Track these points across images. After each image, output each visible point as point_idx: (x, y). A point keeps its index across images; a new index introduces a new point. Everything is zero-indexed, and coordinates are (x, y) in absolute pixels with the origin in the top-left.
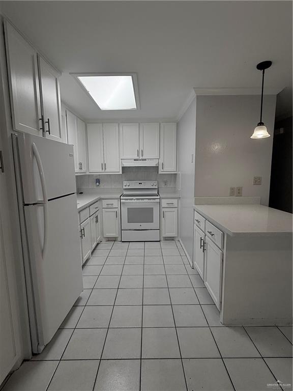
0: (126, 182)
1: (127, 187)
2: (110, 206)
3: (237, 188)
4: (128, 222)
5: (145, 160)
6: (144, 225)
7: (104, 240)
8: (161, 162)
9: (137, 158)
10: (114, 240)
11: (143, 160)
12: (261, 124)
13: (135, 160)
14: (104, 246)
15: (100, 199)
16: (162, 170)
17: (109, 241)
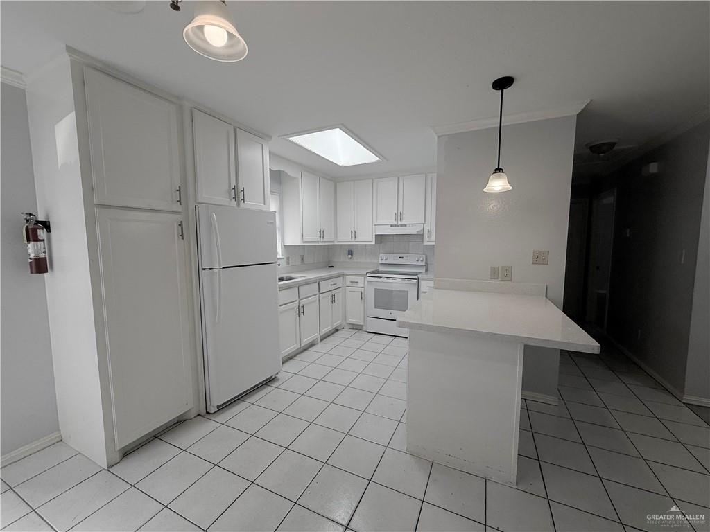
0: (383, 255)
1: (384, 262)
2: (354, 285)
3: (503, 267)
4: (375, 308)
5: (405, 225)
6: (395, 314)
7: (347, 327)
8: (427, 227)
9: (395, 223)
10: (357, 328)
11: (402, 225)
12: (499, 170)
13: (391, 226)
14: (345, 333)
15: (344, 275)
16: (428, 240)
17: (353, 329)
